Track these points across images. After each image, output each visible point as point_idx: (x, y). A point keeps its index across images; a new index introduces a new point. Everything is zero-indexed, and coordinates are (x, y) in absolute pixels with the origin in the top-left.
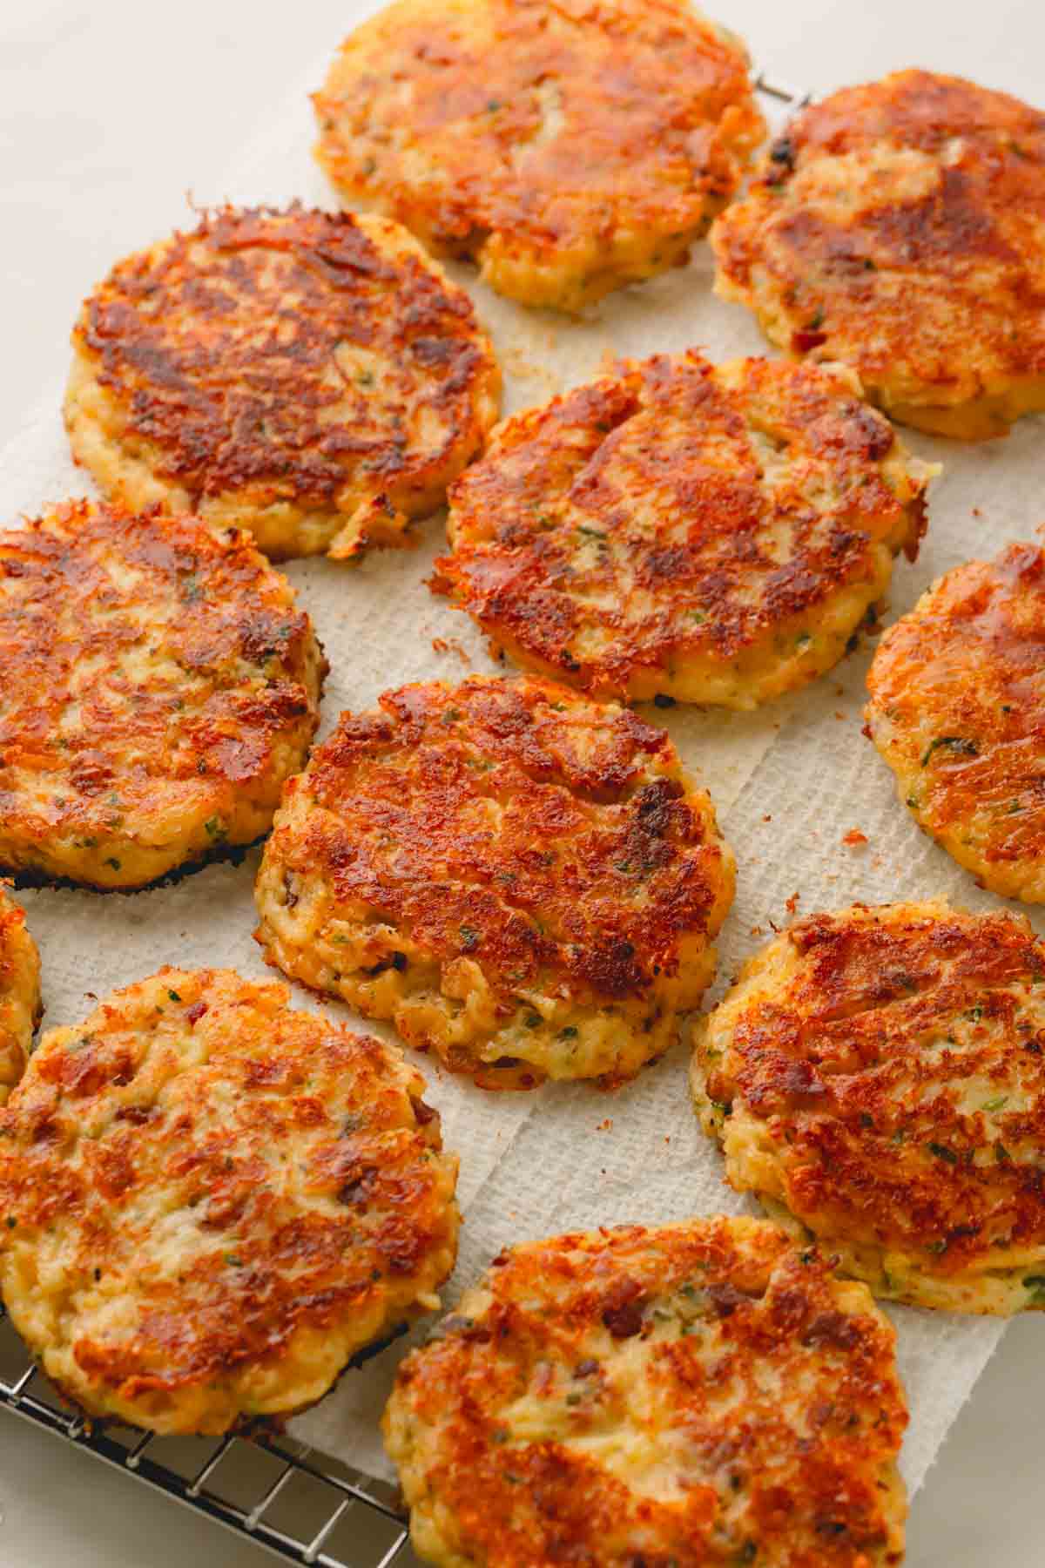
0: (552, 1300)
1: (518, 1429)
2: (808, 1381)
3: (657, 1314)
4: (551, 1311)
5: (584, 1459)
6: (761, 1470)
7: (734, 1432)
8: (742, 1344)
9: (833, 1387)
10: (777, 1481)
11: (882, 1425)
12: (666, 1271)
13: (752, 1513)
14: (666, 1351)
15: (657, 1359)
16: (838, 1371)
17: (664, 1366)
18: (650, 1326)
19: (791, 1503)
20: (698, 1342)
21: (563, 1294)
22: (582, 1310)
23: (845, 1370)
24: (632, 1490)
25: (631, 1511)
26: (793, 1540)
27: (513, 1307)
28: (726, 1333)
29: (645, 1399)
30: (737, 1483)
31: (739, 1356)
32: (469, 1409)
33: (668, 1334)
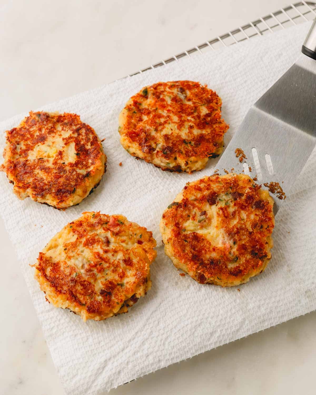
0: (196, 197)
1: (188, 228)
2: (252, 217)
3: (220, 199)
4: (196, 200)
5: (202, 236)
6: (240, 240)
7: (235, 230)
8: (238, 207)
9: (258, 218)
10: (243, 243)
11: (268, 228)
12: (222, 189)
13: (237, 250)
14: (221, 209)
15: (219, 211)
16: (259, 215)
17: (221, 212)
18: (218, 203)
19: (246, 248)
20: (229, 207)
21: (199, 195)
22: (202, 199)
23: (261, 214)
24: (212, 243)
25: (211, 249)
26: (246, 256)
27: (187, 199)
28: (235, 205)
29: (216, 221)
30: (235, 243)
31: (237, 210)
32: (177, 225)
33: (222, 205)
